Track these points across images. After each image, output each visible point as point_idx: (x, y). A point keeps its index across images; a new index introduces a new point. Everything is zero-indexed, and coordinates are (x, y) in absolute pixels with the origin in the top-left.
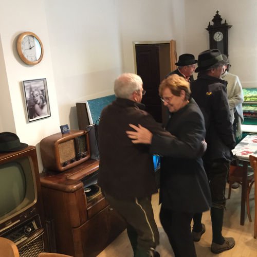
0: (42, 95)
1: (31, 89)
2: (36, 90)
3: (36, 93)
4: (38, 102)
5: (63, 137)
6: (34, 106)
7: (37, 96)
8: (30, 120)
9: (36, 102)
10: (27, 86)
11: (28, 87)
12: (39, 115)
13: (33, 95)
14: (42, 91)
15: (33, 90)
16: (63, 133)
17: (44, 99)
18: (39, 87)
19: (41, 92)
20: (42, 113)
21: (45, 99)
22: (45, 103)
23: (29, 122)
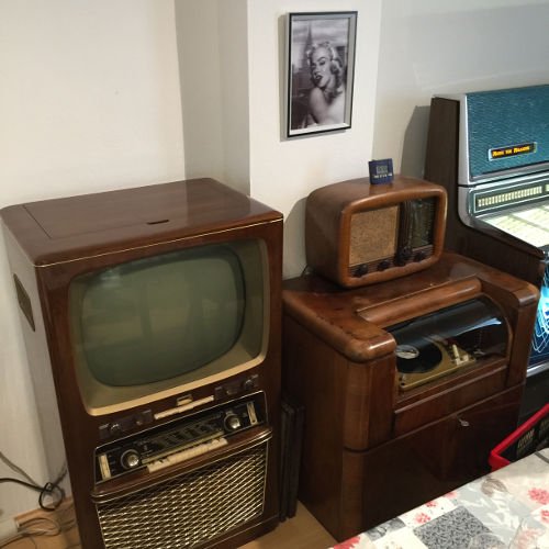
0: (336, 64)
1: (308, 41)
2: (321, 45)
3: (321, 53)
4: (323, 83)
5: (371, 194)
6: (308, 92)
7: (322, 64)
8: (292, 132)
9: (316, 82)
10: (298, 31)
11: (301, 35)
12: (317, 121)
13: (311, 59)
14: (340, 49)
15: (315, 45)
16: (373, 182)
17: (341, 74)
18: (333, 37)
19: (335, 54)
20: (328, 117)
21: (343, 76)
22: (341, 89)
23: (289, 136)
